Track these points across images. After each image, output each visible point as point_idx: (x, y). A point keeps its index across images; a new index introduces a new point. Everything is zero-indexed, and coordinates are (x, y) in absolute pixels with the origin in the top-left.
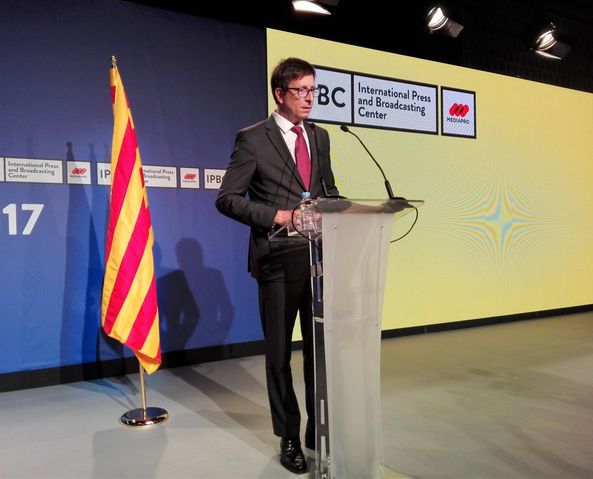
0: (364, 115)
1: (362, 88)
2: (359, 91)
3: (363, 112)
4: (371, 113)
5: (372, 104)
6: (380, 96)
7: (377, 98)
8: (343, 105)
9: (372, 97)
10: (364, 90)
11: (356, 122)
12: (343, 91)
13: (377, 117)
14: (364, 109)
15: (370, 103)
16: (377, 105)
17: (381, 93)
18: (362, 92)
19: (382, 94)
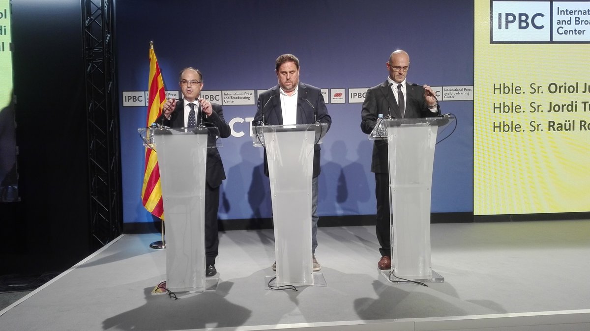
0: (562, 34)
1: (561, 11)
2: (558, 14)
3: (561, 31)
4: (570, 31)
5: (570, 24)
6: (580, 16)
7: (576, 18)
8: (542, 27)
9: (571, 18)
10: (563, 12)
11: (554, 40)
12: (542, 15)
13: (576, 34)
14: (563, 28)
15: (569, 22)
16: (576, 24)
17: (580, 12)
18: (561, 14)
19: (581, 14)
